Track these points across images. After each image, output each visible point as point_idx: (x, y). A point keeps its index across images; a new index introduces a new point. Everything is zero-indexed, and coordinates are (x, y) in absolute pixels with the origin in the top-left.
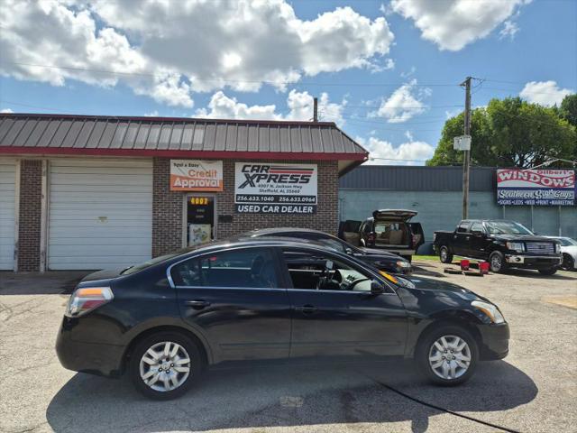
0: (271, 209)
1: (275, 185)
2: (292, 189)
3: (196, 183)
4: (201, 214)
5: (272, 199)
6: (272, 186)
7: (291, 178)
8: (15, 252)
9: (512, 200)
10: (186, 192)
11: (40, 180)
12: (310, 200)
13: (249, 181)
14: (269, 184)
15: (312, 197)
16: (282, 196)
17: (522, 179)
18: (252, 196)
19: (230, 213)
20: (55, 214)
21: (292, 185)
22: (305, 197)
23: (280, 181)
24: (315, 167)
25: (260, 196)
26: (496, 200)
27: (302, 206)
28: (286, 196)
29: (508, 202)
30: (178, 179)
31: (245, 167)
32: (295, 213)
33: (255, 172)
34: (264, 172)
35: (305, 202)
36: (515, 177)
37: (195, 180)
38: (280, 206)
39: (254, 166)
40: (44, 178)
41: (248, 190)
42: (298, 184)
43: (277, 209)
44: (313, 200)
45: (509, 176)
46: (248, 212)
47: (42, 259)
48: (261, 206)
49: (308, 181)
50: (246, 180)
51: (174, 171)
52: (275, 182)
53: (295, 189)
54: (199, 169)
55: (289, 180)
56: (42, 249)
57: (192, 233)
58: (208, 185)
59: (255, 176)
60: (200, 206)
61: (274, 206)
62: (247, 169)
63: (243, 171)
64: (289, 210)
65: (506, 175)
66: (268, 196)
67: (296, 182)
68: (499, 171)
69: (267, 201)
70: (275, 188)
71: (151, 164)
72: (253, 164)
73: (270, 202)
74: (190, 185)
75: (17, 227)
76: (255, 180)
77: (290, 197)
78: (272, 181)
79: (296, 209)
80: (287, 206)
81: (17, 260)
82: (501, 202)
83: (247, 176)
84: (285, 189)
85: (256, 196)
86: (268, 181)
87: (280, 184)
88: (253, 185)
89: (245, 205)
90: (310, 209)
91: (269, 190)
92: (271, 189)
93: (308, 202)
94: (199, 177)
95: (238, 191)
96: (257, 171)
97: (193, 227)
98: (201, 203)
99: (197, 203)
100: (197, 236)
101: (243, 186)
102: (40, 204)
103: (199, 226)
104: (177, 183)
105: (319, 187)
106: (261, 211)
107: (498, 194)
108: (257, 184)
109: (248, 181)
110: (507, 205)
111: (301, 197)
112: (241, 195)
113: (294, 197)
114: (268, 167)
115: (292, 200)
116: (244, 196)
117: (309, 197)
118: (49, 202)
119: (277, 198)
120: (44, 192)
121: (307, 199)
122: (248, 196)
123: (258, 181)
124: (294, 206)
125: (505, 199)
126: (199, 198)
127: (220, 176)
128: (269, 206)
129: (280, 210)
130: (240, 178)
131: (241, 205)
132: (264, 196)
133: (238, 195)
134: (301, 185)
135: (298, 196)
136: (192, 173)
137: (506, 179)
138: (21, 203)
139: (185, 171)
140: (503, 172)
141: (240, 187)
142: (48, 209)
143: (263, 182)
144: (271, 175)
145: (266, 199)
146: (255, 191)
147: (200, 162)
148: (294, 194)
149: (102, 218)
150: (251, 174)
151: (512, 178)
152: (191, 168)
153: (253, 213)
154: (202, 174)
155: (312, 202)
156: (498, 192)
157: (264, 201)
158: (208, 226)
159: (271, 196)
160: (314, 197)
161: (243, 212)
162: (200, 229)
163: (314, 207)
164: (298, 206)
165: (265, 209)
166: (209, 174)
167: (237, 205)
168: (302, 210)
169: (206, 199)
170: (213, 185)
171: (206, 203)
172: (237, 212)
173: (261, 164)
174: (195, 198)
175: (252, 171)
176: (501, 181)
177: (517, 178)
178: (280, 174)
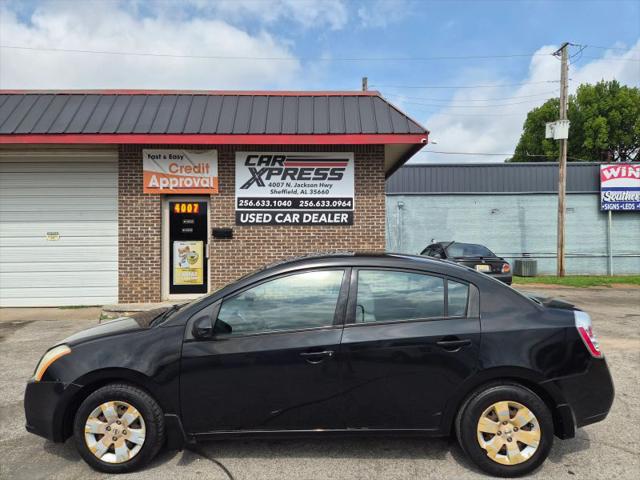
0: (288, 218)
1: (293, 183)
2: (318, 189)
3: (179, 183)
4: (188, 227)
5: (290, 203)
6: (288, 185)
7: (317, 173)
9: (621, 203)
10: (167, 196)
12: (344, 204)
13: (256, 179)
14: (285, 182)
15: (347, 200)
16: (304, 199)
17: (633, 176)
18: (261, 199)
19: (230, 225)
21: (318, 182)
22: (337, 199)
23: (300, 178)
24: (350, 156)
25: (272, 200)
26: (600, 203)
27: (333, 214)
28: (309, 200)
29: (615, 207)
30: (154, 177)
31: (249, 158)
32: (323, 222)
33: (263, 165)
34: (277, 165)
35: (337, 207)
36: (624, 174)
37: (178, 177)
38: (301, 214)
39: (262, 157)
41: (255, 191)
42: (326, 182)
43: (296, 218)
44: (349, 204)
45: (616, 174)
46: (255, 224)
48: (274, 214)
49: (340, 177)
50: (251, 176)
51: (148, 166)
52: (293, 178)
53: (322, 188)
54: (185, 163)
55: (313, 175)
57: (176, 254)
58: (197, 185)
59: (263, 170)
60: (187, 215)
61: (291, 214)
62: (252, 161)
63: (247, 163)
64: (314, 218)
65: (612, 170)
66: (283, 199)
67: (324, 179)
68: (603, 167)
69: (283, 207)
70: (294, 188)
71: (114, 155)
72: (260, 154)
73: (287, 208)
74: (171, 185)
76: (264, 177)
77: (315, 200)
78: (288, 177)
79: (323, 218)
80: (311, 213)
82: (607, 207)
83: (253, 171)
84: (308, 189)
85: (266, 199)
86: (284, 178)
87: (300, 182)
88: (261, 184)
89: (250, 213)
90: (345, 218)
91: (284, 191)
92: (289, 189)
93: (341, 207)
94: (184, 174)
95: (240, 193)
96: (267, 164)
97: (178, 245)
98: (190, 211)
99: (183, 210)
100: (185, 257)
101: (247, 185)
103: (188, 243)
104: (153, 182)
105: (357, 185)
107: (603, 197)
108: (266, 182)
109: (254, 179)
110: (614, 212)
111: (332, 200)
112: (244, 199)
113: (321, 199)
114: (283, 158)
115: (318, 203)
116: (249, 199)
117: (343, 200)
119: (296, 202)
121: (339, 203)
122: (255, 200)
123: (268, 178)
124: (320, 214)
125: (611, 202)
126: (187, 204)
127: (214, 172)
128: (285, 213)
129: (301, 219)
130: (242, 174)
131: (245, 213)
132: (277, 199)
133: (239, 199)
134: (331, 182)
135: (325, 199)
136: (174, 168)
137: (612, 177)
139: (164, 166)
140: (608, 169)
141: (242, 188)
143: (276, 179)
144: (287, 170)
145: (280, 203)
146: (264, 192)
147: (184, 151)
148: (325, 196)
149: (53, 235)
150: (258, 169)
151: (620, 176)
152: (173, 161)
153: (263, 224)
154: (188, 169)
155: (347, 207)
156: (603, 193)
157: (277, 207)
158: (200, 244)
159: (287, 199)
160: (351, 199)
161: (248, 223)
162: (188, 248)
163: (351, 215)
164: (327, 214)
165: (280, 218)
166: (198, 169)
167: (238, 214)
168: (332, 218)
169: (196, 206)
170: (203, 185)
171: (195, 210)
172: (238, 223)
173: (274, 154)
174: (181, 204)
175: (259, 164)
176: (605, 179)
177: (626, 176)
178: (299, 168)
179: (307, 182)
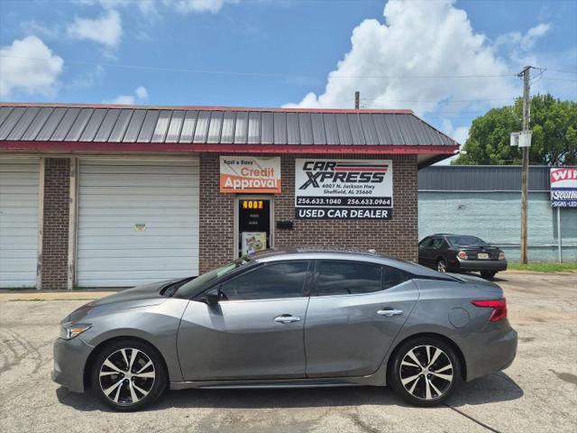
0: (338, 214)
1: (342, 184)
2: (362, 189)
3: (249, 184)
4: (254, 220)
5: (339, 201)
6: (338, 186)
7: (362, 176)
8: (39, 266)
9: (567, 201)
10: (238, 194)
11: (68, 182)
12: (384, 202)
13: (312, 181)
14: (336, 184)
15: (387, 199)
16: (352, 198)
18: (316, 198)
19: (291, 218)
20: (86, 222)
21: (363, 184)
22: (379, 198)
23: (348, 181)
24: (390, 163)
25: (325, 198)
26: (550, 201)
27: (375, 210)
28: (356, 198)
29: (563, 204)
30: (229, 179)
31: (307, 163)
32: (367, 217)
33: (318, 170)
34: (329, 170)
35: (378, 205)
36: (570, 176)
37: (249, 179)
38: (349, 210)
39: (317, 163)
40: (72, 179)
41: (311, 191)
42: (370, 184)
43: (345, 213)
44: (388, 202)
45: (563, 176)
46: (311, 218)
47: (70, 274)
48: (326, 210)
49: (381, 180)
50: (307, 179)
51: (224, 169)
52: (342, 181)
53: (366, 190)
54: (254, 167)
55: (358, 178)
56: (70, 262)
57: (244, 242)
58: (264, 186)
59: (318, 174)
60: (253, 211)
61: (341, 210)
62: (309, 166)
63: (305, 168)
64: (359, 214)
65: (560, 173)
66: (334, 198)
67: (368, 181)
68: (552, 170)
69: (333, 204)
70: (342, 189)
71: (197, 161)
72: (316, 160)
73: (337, 205)
74: (243, 185)
75: (41, 236)
76: (318, 180)
77: (360, 199)
78: (338, 180)
79: (367, 214)
80: (357, 210)
81: (40, 277)
82: (556, 204)
83: (309, 175)
84: (355, 190)
85: (320, 198)
86: (335, 181)
87: (348, 184)
88: (316, 185)
89: (307, 209)
90: (385, 214)
91: (335, 191)
92: (339, 190)
93: (382, 205)
94: (253, 176)
95: (298, 193)
96: (321, 168)
97: (246, 235)
98: (255, 207)
99: (250, 207)
100: (251, 245)
101: (305, 186)
102: (68, 209)
103: (254, 234)
104: (228, 183)
105: (395, 187)
106: (326, 216)
107: (552, 196)
108: (321, 184)
109: (310, 181)
110: (562, 208)
111: (374, 199)
112: (302, 197)
113: (365, 198)
114: (334, 164)
115: (363, 202)
116: (306, 198)
117: (383, 199)
118: (78, 208)
119: (344, 200)
120: (72, 195)
121: (381, 202)
122: (311, 198)
123: (322, 180)
124: (365, 210)
125: (560, 200)
126: (253, 201)
127: (277, 175)
128: (336, 210)
129: (349, 214)
130: (301, 177)
131: (303, 209)
132: (329, 198)
133: (298, 197)
134: (373, 184)
135: (369, 198)
136: (245, 172)
137: (560, 179)
138: (45, 209)
139: (236, 170)
140: (557, 172)
141: (301, 188)
142: (77, 215)
143: (328, 181)
144: (337, 174)
145: (332, 201)
146: (319, 192)
147: (254, 158)
148: (365, 195)
149: (140, 226)
150: (314, 173)
151: (566, 178)
152: (244, 166)
153: (317, 218)
154: (256, 173)
155: (387, 205)
156: (552, 192)
157: (329, 204)
158: (263, 234)
159: (337, 198)
160: (390, 198)
161: (305, 218)
162: (254, 238)
163: (389, 210)
164: (370, 210)
165: (331, 214)
166: (265, 172)
167: (297, 209)
168: (374, 214)
169: (261, 203)
170: (269, 186)
171: (260, 207)
172: (298, 217)
173: (326, 160)
174: (248, 201)
175: (315, 169)
176: (554, 180)
177: (572, 178)
178: (348, 172)
179: (354, 184)
